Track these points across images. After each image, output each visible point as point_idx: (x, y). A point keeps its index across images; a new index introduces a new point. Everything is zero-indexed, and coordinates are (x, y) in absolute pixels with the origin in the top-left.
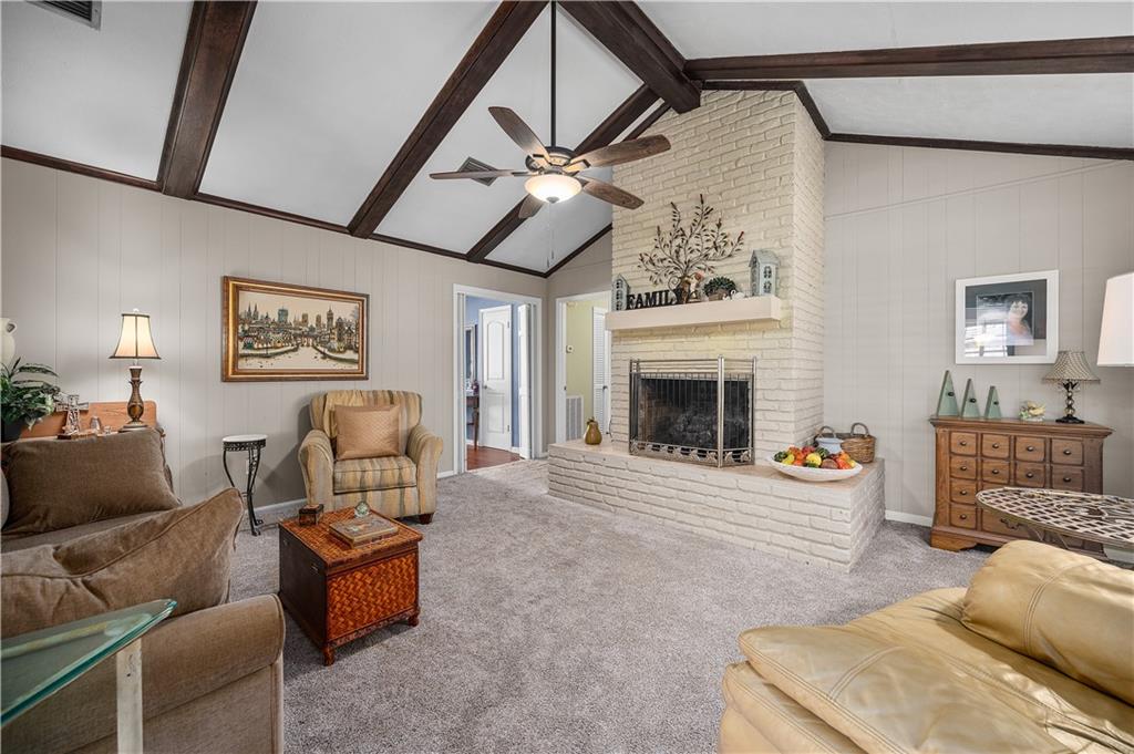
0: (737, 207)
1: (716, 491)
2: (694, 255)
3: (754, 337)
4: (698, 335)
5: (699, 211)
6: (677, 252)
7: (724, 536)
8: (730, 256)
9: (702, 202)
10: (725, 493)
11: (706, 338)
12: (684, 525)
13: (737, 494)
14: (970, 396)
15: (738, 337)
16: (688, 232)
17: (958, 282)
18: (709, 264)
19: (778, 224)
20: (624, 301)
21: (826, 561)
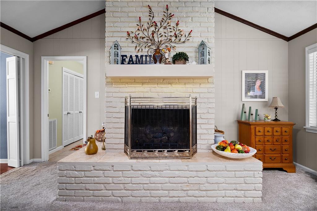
0: (186, 17)
1: (194, 174)
2: (163, 38)
3: (195, 86)
4: (165, 84)
5: (165, 14)
6: (153, 34)
7: (199, 199)
8: (184, 42)
9: (168, 10)
10: (200, 174)
11: (170, 85)
12: (174, 198)
13: (207, 174)
14: (251, 113)
15: (187, 86)
16: (159, 24)
17: (243, 71)
18: (173, 45)
19: (207, 31)
20: (120, 58)
21: (252, 199)
